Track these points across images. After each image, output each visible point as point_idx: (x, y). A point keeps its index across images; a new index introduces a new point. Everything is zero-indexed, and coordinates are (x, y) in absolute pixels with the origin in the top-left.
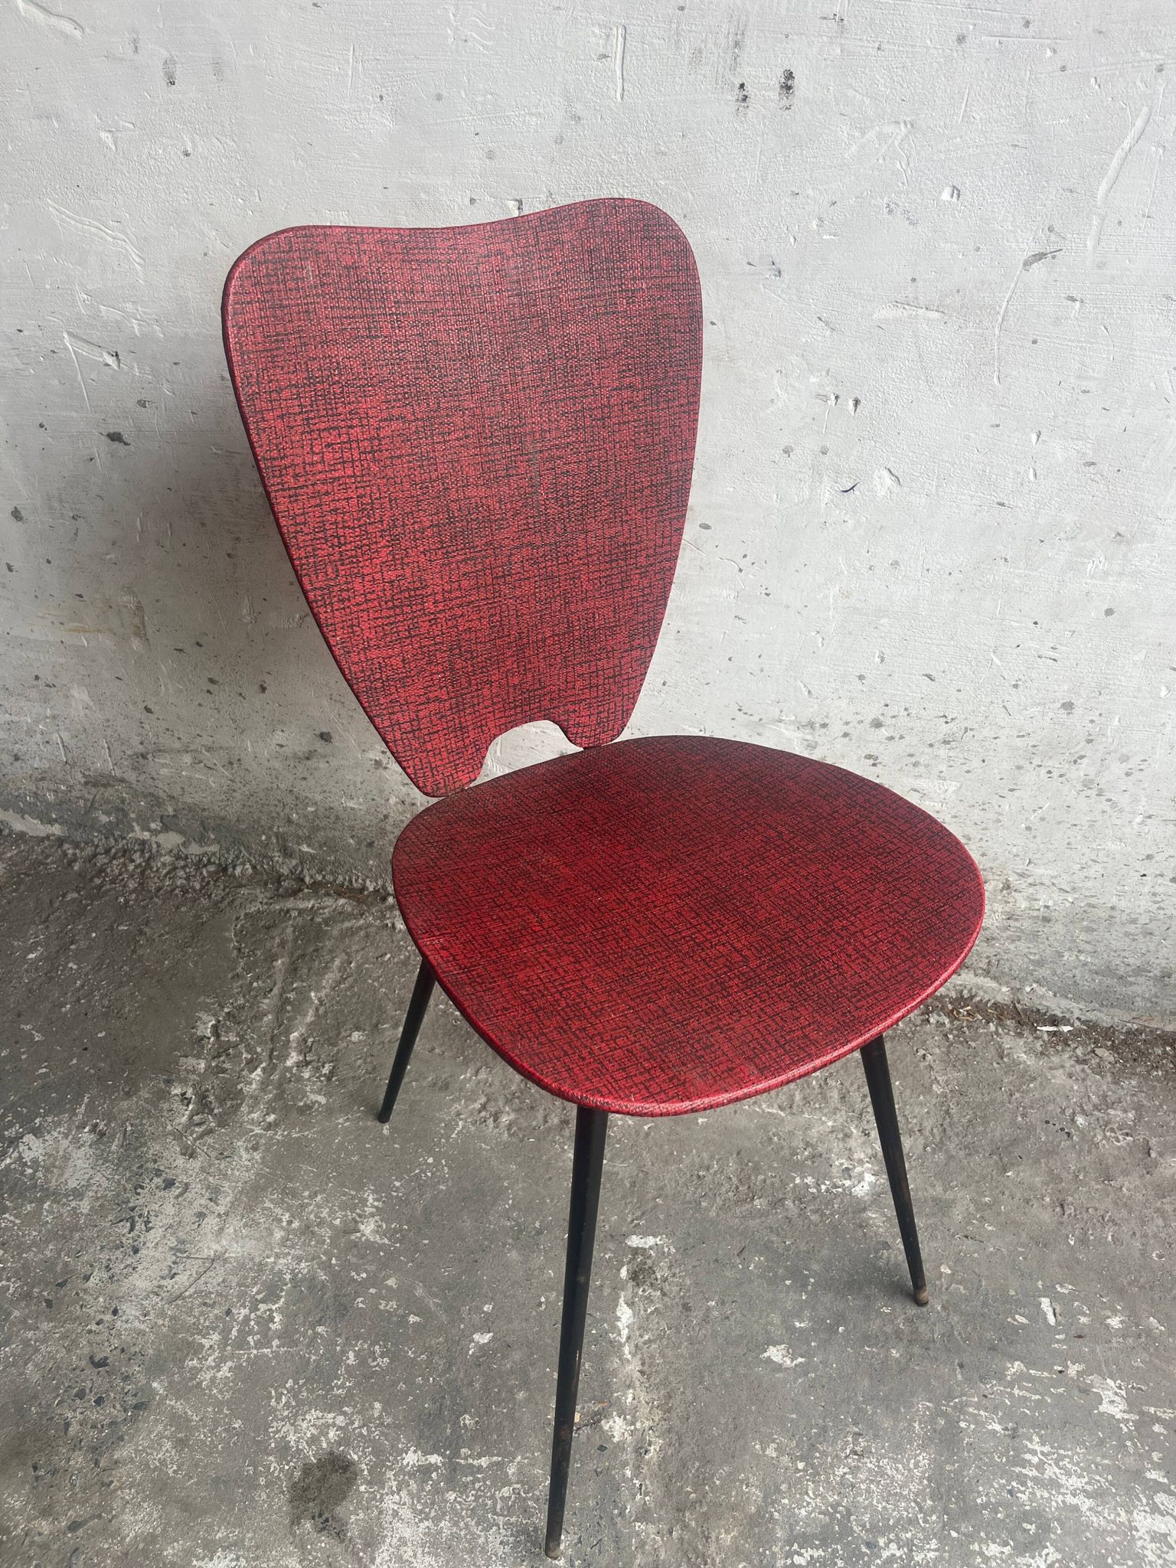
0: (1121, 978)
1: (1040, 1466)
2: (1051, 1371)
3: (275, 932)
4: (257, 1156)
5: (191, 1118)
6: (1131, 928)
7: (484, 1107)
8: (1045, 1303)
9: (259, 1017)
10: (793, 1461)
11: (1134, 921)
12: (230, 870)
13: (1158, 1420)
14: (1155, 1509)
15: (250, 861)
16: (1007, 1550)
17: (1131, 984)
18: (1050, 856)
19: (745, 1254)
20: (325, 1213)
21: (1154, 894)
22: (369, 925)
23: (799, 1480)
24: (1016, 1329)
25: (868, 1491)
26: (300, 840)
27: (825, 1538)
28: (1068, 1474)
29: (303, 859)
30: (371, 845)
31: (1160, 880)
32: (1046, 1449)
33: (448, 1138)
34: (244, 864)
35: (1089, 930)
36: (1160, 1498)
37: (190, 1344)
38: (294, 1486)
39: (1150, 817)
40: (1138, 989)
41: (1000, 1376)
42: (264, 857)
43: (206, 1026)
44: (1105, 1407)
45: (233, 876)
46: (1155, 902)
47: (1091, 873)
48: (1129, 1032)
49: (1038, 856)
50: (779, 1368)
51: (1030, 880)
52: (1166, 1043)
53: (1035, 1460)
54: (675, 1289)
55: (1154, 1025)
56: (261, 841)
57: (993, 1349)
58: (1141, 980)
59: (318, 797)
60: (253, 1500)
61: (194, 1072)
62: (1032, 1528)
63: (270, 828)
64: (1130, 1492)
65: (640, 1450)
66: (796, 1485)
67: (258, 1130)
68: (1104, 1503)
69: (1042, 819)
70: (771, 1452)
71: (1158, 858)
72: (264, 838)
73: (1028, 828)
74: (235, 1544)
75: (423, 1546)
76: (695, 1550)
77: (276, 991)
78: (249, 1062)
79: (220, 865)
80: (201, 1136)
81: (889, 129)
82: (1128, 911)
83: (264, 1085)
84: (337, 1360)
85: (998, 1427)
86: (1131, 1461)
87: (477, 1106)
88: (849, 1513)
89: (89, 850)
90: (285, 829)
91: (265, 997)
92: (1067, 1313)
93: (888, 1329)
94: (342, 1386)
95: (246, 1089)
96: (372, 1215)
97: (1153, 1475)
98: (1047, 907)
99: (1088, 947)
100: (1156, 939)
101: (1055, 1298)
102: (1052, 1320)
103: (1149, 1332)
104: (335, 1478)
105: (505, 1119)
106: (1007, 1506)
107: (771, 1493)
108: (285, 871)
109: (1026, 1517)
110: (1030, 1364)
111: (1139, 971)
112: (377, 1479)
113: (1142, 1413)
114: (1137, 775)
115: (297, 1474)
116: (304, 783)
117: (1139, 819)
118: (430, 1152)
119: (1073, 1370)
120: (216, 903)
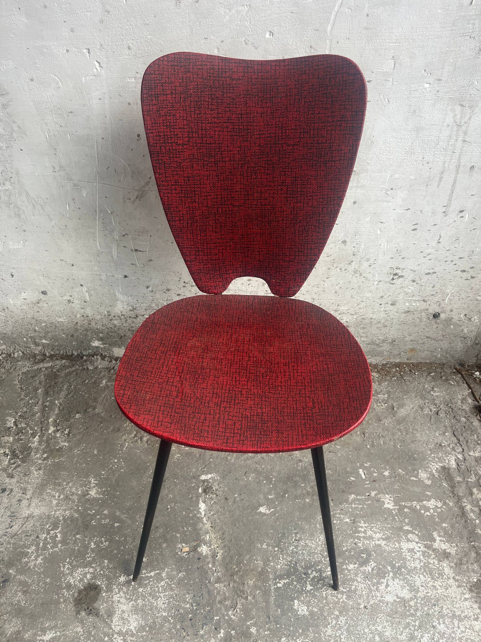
0: (377, 345)
1: (365, 532)
2: (365, 496)
3: (36, 378)
4: (41, 472)
5: (9, 462)
6: (379, 325)
7: (136, 436)
8: (361, 471)
9: (34, 415)
10: (273, 547)
11: (379, 322)
12: (12, 355)
13: (406, 507)
14: (408, 540)
15: (21, 350)
16: (356, 566)
17: (382, 346)
18: (345, 302)
19: (247, 474)
20: (74, 490)
21: (385, 311)
22: (77, 369)
23: (276, 555)
24: (350, 483)
25: (302, 553)
26: (41, 338)
27: (288, 575)
28: (376, 533)
29: (44, 346)
30: (72, 336)
31: (387, 305)
32: (366, 525)
33: (122, 450)
34: (18, 351)
35: (364, 328)
36: (410, 536)
37: (23, 553)
38: (75, 600)
39: (380, 281)
40: (384, 348)
41: (347, 501)
42: (27, 347)
43: (10, 422)
44: (386, 506)
45: (14, 357)
46: (386, 314)
47: (361, 306)
48: (383, 365)
49: (341, 302)
50: (264, 514)
51: (339, 312)
52: (396, 367)
53: (363, 530)
54: (221, 493)
55: (391, 361)
56: (24, 341)
57: (343, 491)
58: (385, 344)
59: (46, 319)
60: (59, 608)
61: (8, 442)
62: (365, 556)
63: (27, 335)
64: (398, 535)
65: (214, 556)
66: (276, 557)
67: (40, 462)
68: (390, 541)
69: (341, 288)
70: (264, 546)
71: (385, 297)
72: (25, 339)
73: (336, 292)
74: (54, 627)
75: (132, 611)
76: (240, 590)
77: (40, 403)
78: (32, 434)
79: (7, 354)
80: (15, 468)
81: (240, 8)
82: (377, 319)
83: (40, 442)
84: (87, 547)
85: (348, 520)
86: (398, 524)
87: (133, 435)
88: (296, 563)
90: (34, 334)
91: (35, 406)
92: (369, 473)
93: (304, 492)
94: (90, 557)
95: (33, 446)
96: (94, 487)
97: (406, 528)
98: (347, 322)
99: (364, 335)
100: (388, 328)
101: (364, 468)
102: (364, 477)
103: (399, 474)
104: (92, 593)
105: (145, 439)
106: (354, 549)
107: (266, 562)
108: (37, 352)
109: (362, 552)
110: (357, 495)
111: (384, 341)
112: (109, 589)
113: (400, 506)
114: (373, 266)
115: (76, 595)
116: (38, 314)
117: (376, 283)
118: (115, 458)
119: (373, 494)
120: (8, 370)
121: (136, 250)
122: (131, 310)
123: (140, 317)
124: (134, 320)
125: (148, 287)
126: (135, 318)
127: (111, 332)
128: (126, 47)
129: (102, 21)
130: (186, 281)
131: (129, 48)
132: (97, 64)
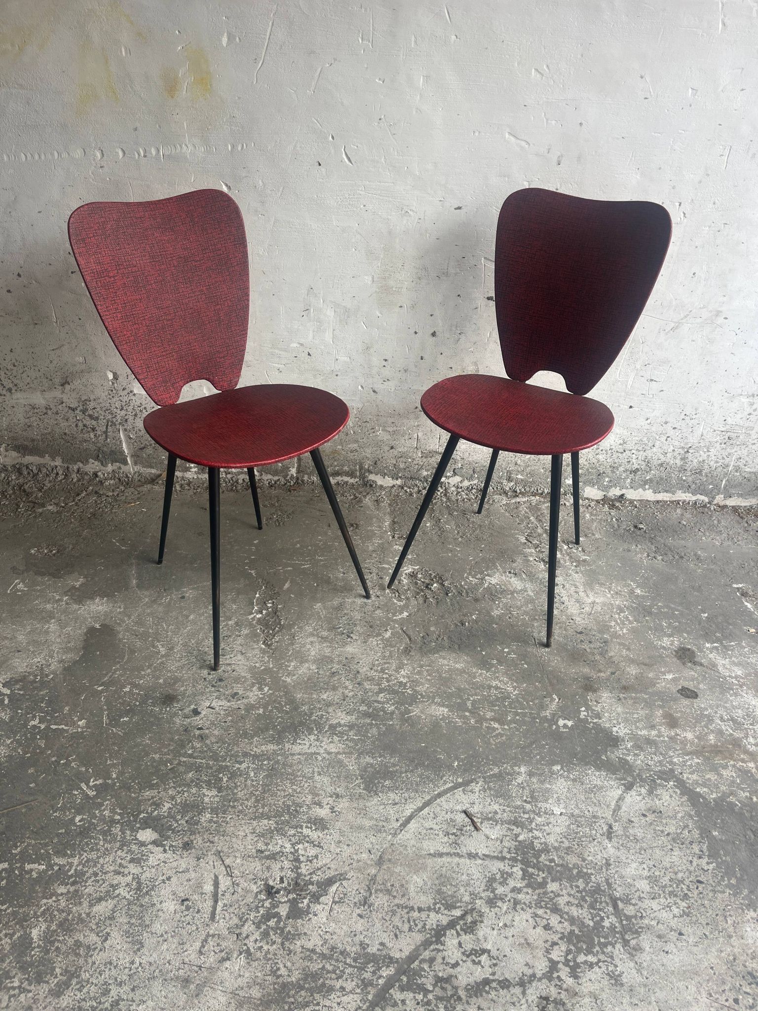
4: (580, 575)
7: (648, 555)
9: (540, 535)
15: (492, 486)
20: (619, 589)
26: (519, 472)
29: (517, 481)
37: (607, 625)
38: (676, 656)
42: (500, 483)
43: (523, 539)
60: (665, 660)
61: (533, 552)
63: (506, 469)
67: (573, 568)
72: (501, 474)
74: (670, 671)
75: (731, 665)
79: (478, 489)
84: (660, 625)
89: (416, 489)
90: (513, 468)
91: (538, 528)
94: (668, 631)
96: (636, 587)
104: (687, 653)
105: (660, 558)
108: (507, 489)
112: (701, 651)
115: (674, 653)
121: (652, 380)
122: (620, 444)
123: (627, 452)
124: (620, 455)
125: (647, 419)
126: (622, 453)
127: (592, 468)
128: (712, 202)
129: (700, 182)
130: (687, 414)
131: (714, 203)
132: (682, 215)
